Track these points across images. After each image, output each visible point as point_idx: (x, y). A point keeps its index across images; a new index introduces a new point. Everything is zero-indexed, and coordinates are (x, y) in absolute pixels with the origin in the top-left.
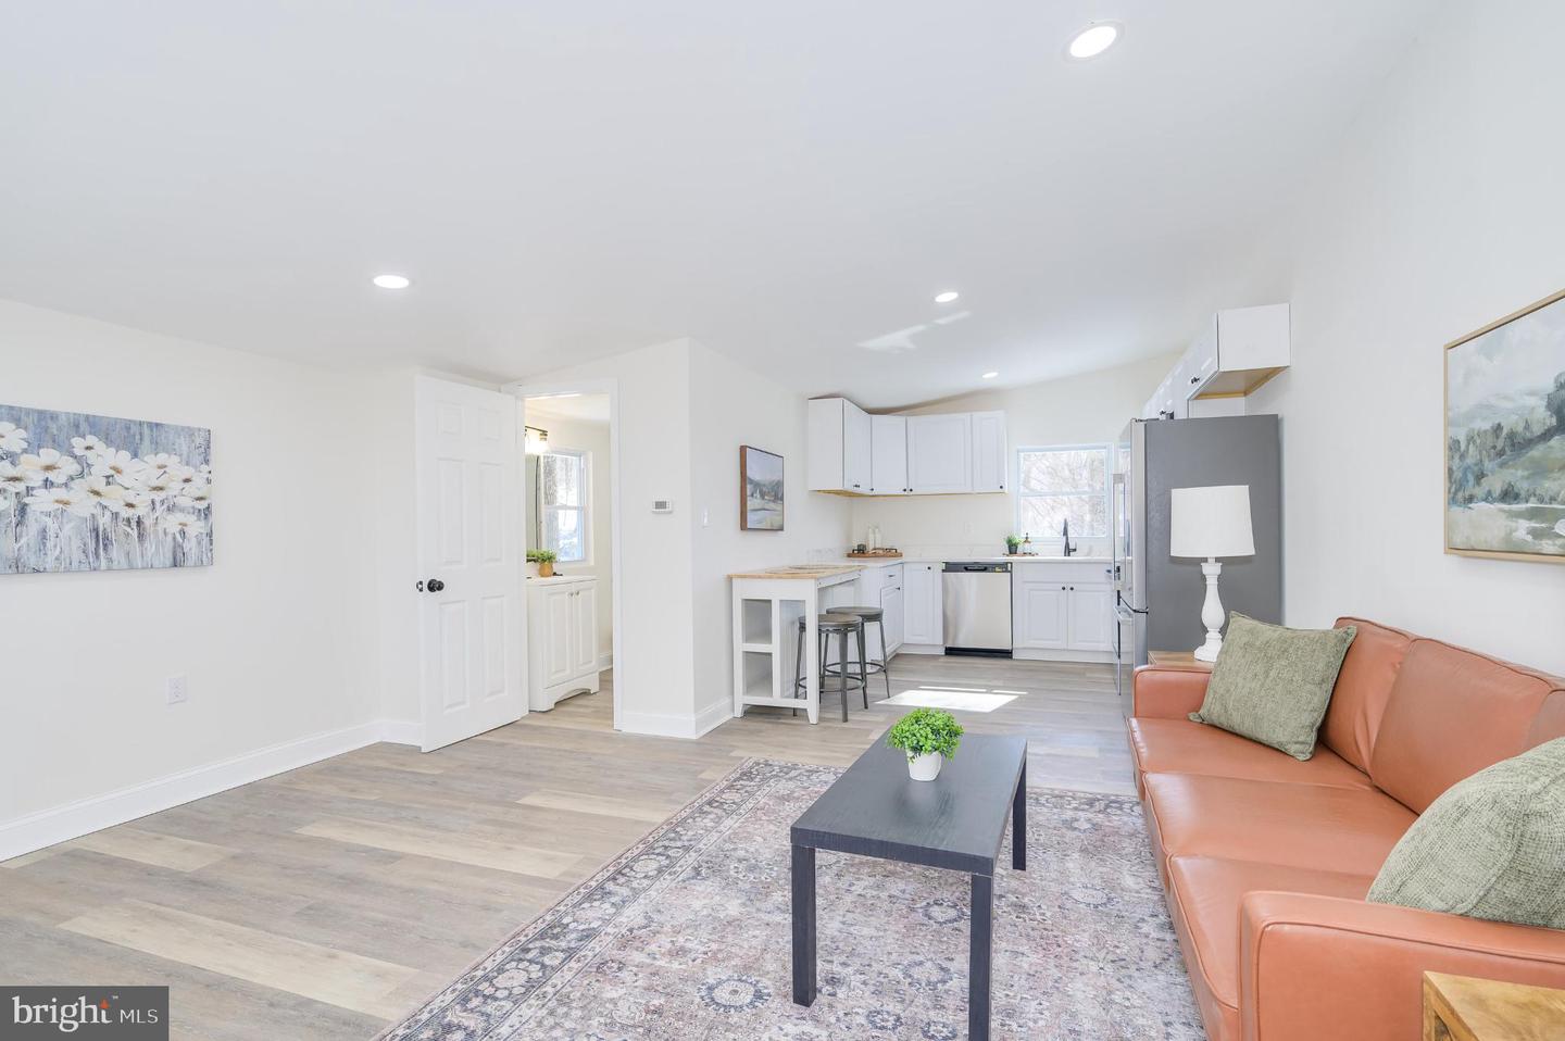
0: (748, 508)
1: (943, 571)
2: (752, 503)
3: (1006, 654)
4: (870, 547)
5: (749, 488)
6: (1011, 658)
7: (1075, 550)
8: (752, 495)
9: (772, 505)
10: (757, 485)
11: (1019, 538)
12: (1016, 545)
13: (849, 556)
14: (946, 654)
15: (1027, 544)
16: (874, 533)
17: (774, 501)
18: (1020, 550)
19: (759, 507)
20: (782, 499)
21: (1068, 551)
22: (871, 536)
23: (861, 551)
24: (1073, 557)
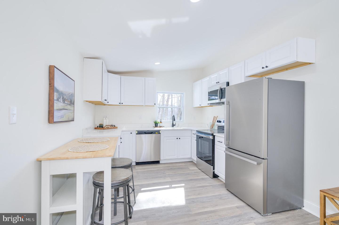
0: (55, 108)
1: (137, 134)
2: (57, 105)
3: (158, 162)
4: (104, 126)
5: (56, 95)
6: (159, 163)
7: (175, 125)
8: (58, 100)
9: (69, 107)
10: (61, 94)
11: (158, 121)
12: (157, 124)
13: (95, 128)
14: (136, 164)
15: (161, 124)
16: (106, 119)
17: (70, 105)
18: (159, 125)
19: (61, 108)
20: (74, 104)
21: (173, 125)
22: (105, 120)
23: (101, 127)
24: (175, 128)
